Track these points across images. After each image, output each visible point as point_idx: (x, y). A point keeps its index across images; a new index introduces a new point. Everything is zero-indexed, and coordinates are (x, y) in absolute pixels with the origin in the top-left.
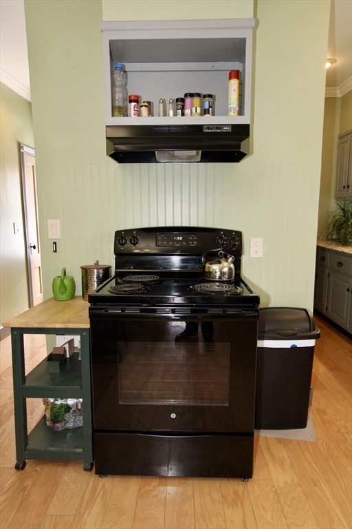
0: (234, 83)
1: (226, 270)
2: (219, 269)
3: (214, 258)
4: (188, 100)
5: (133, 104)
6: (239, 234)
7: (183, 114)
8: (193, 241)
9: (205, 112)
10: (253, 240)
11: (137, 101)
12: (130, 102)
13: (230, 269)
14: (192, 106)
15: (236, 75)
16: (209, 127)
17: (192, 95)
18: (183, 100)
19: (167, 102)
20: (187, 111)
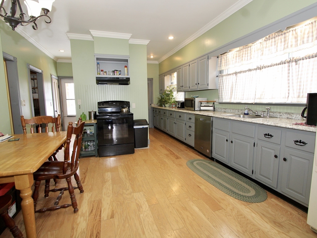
0: (126, 68)
1: (126, 110)
2: (125, 110)
3: (124, 108)
4: (115, 71)
5: (102, 72)
6: (129, 102)
7: (114, 75)
8: (118, 104)
9: (120, 74)
10: (133, 104)
11: (103, 71)
12: (101, 71)
13: (127, 110)
14: (116, 73)
15: (126, 67)
16: (121, 78)
17: (116, 70)
18: (114, 71)
19: (110, 72)
20: (115, 74)
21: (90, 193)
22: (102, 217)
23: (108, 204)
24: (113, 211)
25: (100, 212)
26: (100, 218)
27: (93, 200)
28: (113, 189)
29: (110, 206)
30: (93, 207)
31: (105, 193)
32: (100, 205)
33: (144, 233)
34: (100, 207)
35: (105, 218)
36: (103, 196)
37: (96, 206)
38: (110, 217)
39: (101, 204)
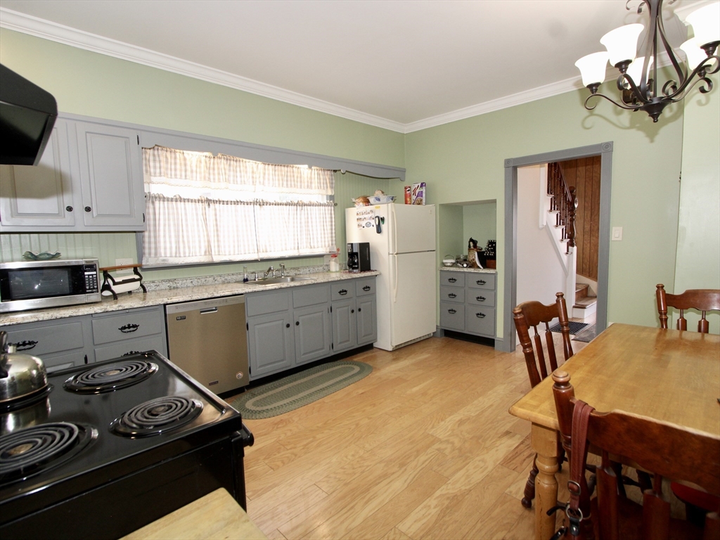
21: (511, 492)
22: (521, 441)
23: (497, 450)
24: (499, 437)
25: (520, 447)
26: (525, 440)
27: (515, 473)
28: (460, 469)
29: (497, 445)
30: (525, 460)
31: (483, 472)
32: (510, 456)
33: (492, 405)
34: (514, 453)
35: (518, 436)
36: (490, 468)
37: (517, 458)
38: (511, 435)
39: (507, 456)
